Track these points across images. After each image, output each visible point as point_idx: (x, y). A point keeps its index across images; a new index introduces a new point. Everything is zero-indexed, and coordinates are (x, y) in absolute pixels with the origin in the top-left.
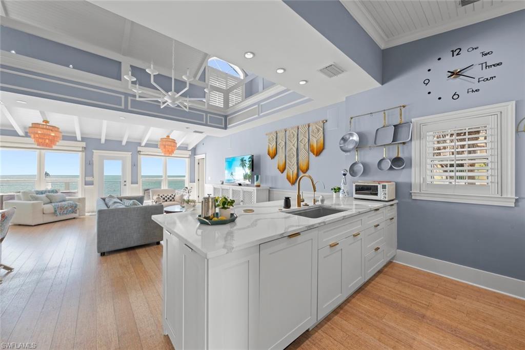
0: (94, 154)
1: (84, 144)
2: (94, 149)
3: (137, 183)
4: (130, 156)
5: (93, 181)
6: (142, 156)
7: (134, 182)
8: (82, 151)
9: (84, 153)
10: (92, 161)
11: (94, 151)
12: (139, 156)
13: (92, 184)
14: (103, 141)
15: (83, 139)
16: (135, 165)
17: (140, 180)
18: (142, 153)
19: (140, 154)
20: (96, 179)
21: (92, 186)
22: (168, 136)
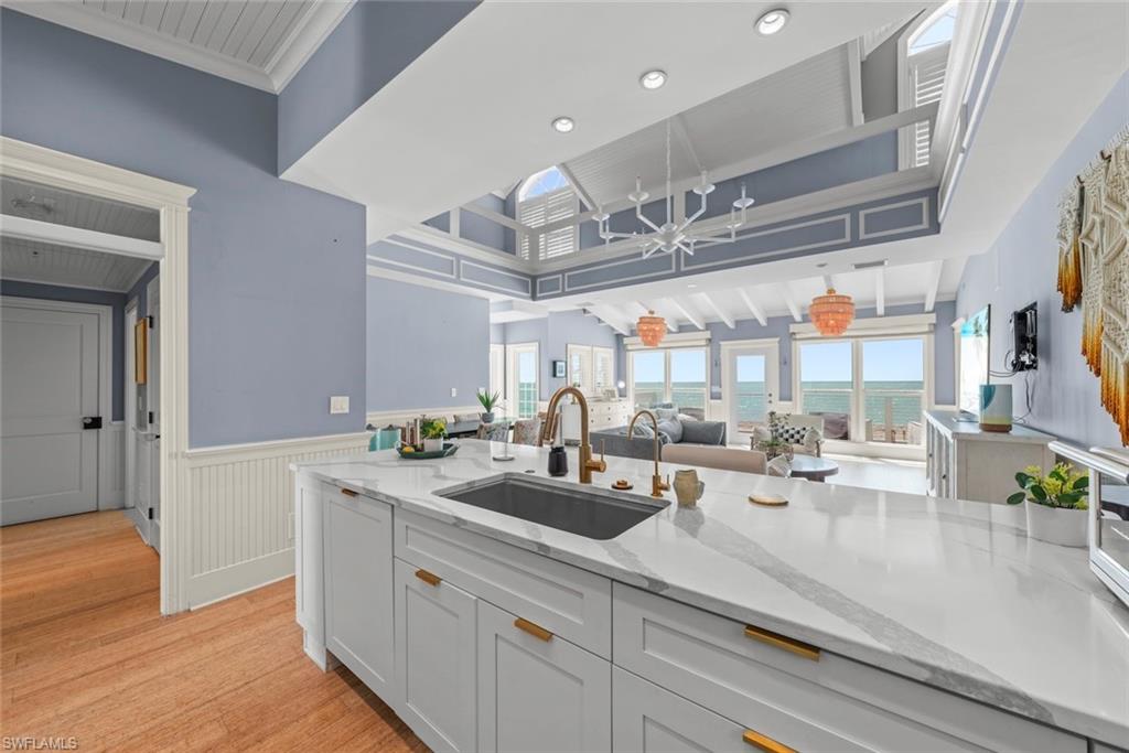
0: (722, 347)
1: (708, 334)
2: (723, 340)
3: (790, 400)
4: (777, 344)
5: (720, 394)
6: (798, 342)
7: (786, 396)
8: (707, 345)
9: (709, 349)
10: (720, 359)
11: (722, 343)
12: (793, 342)
13: (720, 398)
14: (763, 322)
15: (708, 326)
16: (786, 362)
17: (798, 395)
18: (798, 336)
19: (795, 339)
20: (726, 391)
21: (719, 401)
22: (831, 291)
